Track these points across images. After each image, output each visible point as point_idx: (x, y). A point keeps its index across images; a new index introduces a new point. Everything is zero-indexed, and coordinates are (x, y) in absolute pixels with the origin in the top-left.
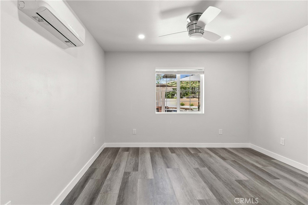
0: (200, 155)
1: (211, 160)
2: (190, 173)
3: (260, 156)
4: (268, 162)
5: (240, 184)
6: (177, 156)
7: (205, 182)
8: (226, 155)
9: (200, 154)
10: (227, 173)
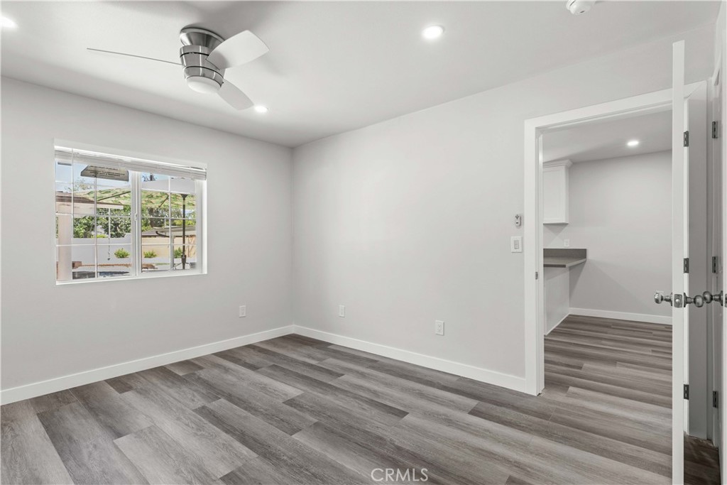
0: (202, 374)
1: (230, 378)
2: (187, 425)
3: (311, 345)
4: (324, 352)
5: (292, 406)
6: (138, 395)
7: (227, 432)
8: (255, 358)
9: (200, 371)
10: (267, 396)
